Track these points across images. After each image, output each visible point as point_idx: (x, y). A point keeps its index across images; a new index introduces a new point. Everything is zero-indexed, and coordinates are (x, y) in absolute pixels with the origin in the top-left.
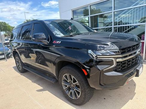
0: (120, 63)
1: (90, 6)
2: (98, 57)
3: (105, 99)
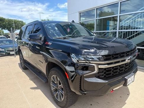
0: (103, 70)
1: (97, 9)
2: (79, 61)
3: (91, 105)
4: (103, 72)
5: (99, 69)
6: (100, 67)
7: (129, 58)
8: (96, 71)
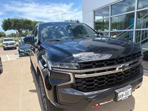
0: (81, 80)
1: (111, 5)
4: (81, 83)
5: (76, 79)
6: (77, 76)
7: (122, 67)
8: (72, 81)
